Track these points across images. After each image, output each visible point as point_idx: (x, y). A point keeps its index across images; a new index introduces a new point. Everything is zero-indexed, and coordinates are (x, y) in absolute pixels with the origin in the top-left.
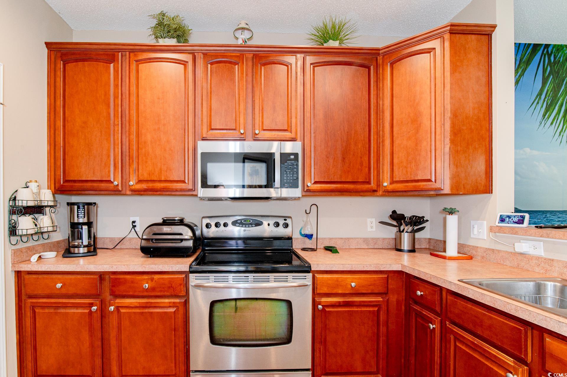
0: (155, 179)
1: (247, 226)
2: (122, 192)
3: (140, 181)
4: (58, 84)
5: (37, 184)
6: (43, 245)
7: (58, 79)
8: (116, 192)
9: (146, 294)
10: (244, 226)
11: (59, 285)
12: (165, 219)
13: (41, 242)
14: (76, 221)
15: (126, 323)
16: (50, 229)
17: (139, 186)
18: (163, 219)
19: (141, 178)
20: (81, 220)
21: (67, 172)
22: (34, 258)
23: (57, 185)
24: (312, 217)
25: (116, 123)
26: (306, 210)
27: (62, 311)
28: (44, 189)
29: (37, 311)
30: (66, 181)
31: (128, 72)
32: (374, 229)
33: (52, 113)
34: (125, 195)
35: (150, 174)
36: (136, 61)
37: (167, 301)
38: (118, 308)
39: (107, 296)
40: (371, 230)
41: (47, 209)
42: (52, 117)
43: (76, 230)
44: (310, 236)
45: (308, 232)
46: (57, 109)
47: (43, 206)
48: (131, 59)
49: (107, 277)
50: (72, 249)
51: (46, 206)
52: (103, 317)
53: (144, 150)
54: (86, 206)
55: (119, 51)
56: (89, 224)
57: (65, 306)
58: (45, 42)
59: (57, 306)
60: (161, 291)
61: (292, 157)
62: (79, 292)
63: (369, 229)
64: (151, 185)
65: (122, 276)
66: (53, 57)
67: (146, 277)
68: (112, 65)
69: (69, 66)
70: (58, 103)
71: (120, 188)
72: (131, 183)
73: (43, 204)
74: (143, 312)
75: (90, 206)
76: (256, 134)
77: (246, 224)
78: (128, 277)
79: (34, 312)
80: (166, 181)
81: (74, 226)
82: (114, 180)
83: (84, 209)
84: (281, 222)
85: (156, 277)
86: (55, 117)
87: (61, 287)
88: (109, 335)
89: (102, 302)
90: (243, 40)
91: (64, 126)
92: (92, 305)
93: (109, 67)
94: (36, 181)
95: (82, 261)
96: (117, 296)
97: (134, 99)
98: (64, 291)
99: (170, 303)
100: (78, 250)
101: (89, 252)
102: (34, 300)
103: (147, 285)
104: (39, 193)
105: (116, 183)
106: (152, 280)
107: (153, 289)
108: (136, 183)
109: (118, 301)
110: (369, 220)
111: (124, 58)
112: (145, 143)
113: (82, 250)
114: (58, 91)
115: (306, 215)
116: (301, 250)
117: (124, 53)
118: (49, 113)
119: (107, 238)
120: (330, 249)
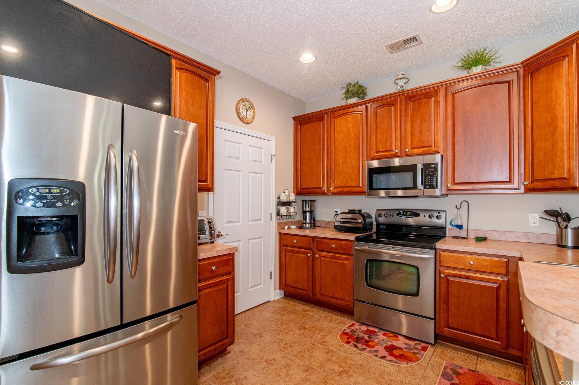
0: (344, 186)
1: (408, 217)
2: (327, 194)
3: (335, 188)
4: (298, 138)
5: (288, 191)
6: (291, 222)
7: (298, 136)
8: (324, 194)
9: (333, 251)
10: (406, 216)
11: (295, 241)
12: (350, 210)
13: (290, 220)
14: (305, 210)
15: (323, 265)
16: (294, 214)
17: (335, 191)
18: (348, 210)
19: (336, 185)
20: (307, 210)
21: (301, 183)
22: (286, 227)
23: (297, 191)
24: (463, 211)
25: (324, 155)
26: (456, 206)
27: (296, 255)
28: (292, 193)
29: (287, 253)
30: (301, 189)
31: (330, 124)
32: (537, 225)
33: (296, 153)
34: (329, 195)
35: (341, 183)
36: (334, 118)
37: (344, 256)
38: (320, 256)
39: (315, 249)
40: (533, 225)
41: (293, 203)
42: (296, 155)
43: (305, 215)
44: (460, 227)
45: (459, 223)
46: (298, 151)
47: (291, 202)
48: (331, 117)
49: (315, 239)
50: (303, 225)
51: (292, 202)
52: (313, 260)
53: (338, 169)
54: (309, 202)
55: (325, 113)
56: (311, 212)
57: (297, 252)
58: (293, 118)
59: (295, 252)
60: (341, 250)
61: (433, 166)
62: (303, 246)
63: (531, 224)
64: (341, 190)
65: (322, 240)
66: (296, 123)
67: (333, 241)
68: (322, 123)
69: (303, 127)
70: (298, 148)
71: (326, 192)
72: (331, 189)
73: (291, 201)
74: (331, 261)
75: (312, 202)
76: (407, 152)
77: (406, 215)
78: (325, 240)
79: (285, 253)
80: (350, 187)
81: (304, 212)
82: (323, 187)
83: (308, 203)
84: (435, 214)
85: (338, 242)
86: (297, 155)
87: (296, 242)
88: (316, 271)
89: (313, 252)
90: (400, 86)
91: (300, 160)
92: (308, 253)
93: (321, 124)
94: (288, 190)
95: (308, 231)
96: (320, 251)
97: (333, 140)
98: (297, 245)
99: (345, 257)
100: (306, 225)
101: (311, 227)
102: (286, 248)
103: (334, 246)
104: (289, 195)
105: (324, 189)
106: (336, 243)
107: (337, 248)
108: (334, 189)
109: (320, 253)
110: (531, 216)
111: (328, 117)
112: (338, 164)
113: (308, 226)
114: (298, 142)
115: (457, 210)
116: (453, 237)
117: (328, 114)
118: (294, 153)
119: (322, 221)
120: (481, 239)
